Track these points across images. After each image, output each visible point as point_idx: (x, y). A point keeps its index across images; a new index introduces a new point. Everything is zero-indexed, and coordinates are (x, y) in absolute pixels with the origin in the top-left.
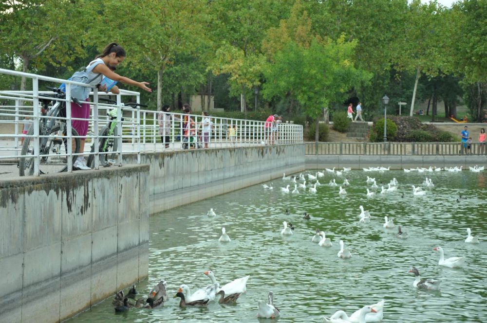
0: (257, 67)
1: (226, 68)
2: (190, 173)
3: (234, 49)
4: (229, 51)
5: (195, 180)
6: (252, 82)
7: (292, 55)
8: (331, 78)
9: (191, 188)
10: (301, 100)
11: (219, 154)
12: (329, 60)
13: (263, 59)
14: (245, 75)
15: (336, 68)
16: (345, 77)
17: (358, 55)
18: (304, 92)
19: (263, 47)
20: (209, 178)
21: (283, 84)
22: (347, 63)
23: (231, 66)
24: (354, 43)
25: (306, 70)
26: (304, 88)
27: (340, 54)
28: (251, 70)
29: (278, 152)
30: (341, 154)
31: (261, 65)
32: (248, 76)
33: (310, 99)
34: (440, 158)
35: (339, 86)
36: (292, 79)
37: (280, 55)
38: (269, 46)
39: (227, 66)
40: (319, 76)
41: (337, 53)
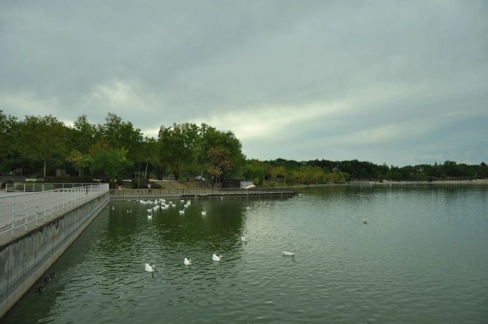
0: (87, 159)
1: (74, 159)
2: (73, 224)
3: (78, 152)
4: (76, 153)
5: (75, 227)
6: (85, 165)
7: (103, 155)
8: (119, 164)
9: (74, 232)
10: (106, 173)
11: (85, 207)
12: (118, 157)
13: (90, 156)
14: (82, 162)
15: (121, 160)
16: (124, 164)
17: (128, 156)
18: (108, 170)
19: (90, 151)
20: (81, 222)
21: (99, 166)
22: (125, 158)
23: (77, 159)
24: (127, 151)
25: (108, 161)
26: (108, 168)
27: (122, 155)
28: (85, 160)
29: (103, 197)
30: (123, 194)
31: (89, 158)
32: (84, 163)
33: (110, 172)
34: (161, 195)
35: (121, 167)
36: (103, 164)
37: (98, 154)
38: (92, 151)
39: (75, 159)
40: (114, 164)
41: (121, 154)
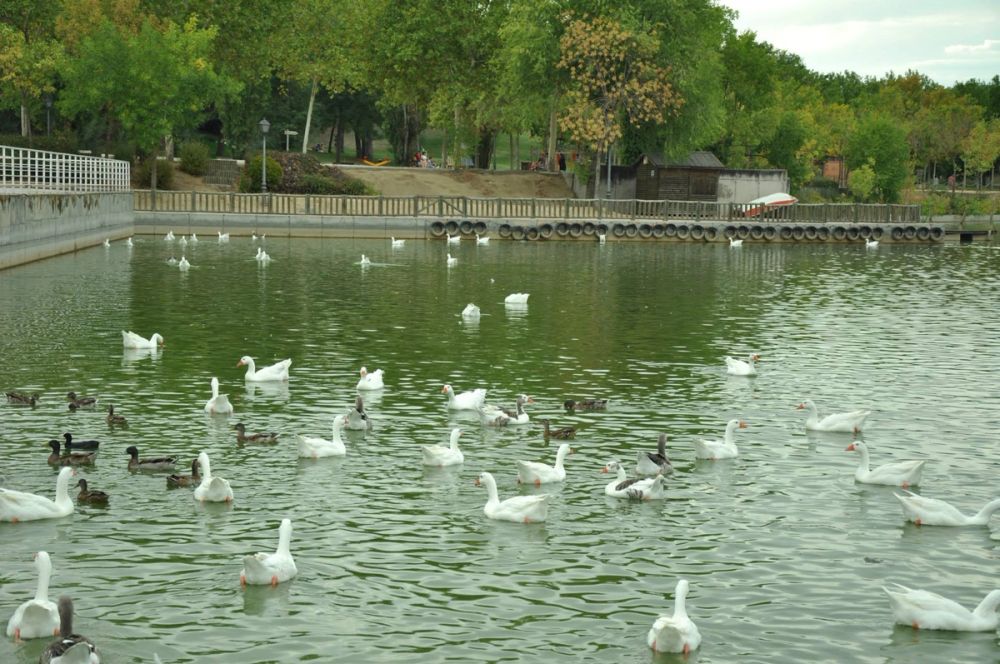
0: (48, 62)
3: (7, 29)
6: (41, 86)
7: (109, 45)
8: (176, 87)
10: (127, 120)
12: (172, 58)
13: (59, 49)
14: (28, 73)
15: (183, 72)
16: (200, 86)
17: (219, 51)
18: (131, 108)
19: (58, 29)
21: (94, 92)
22: (201, 63)
24: (213, 32)
25: (133, 72)
26: (131, 102)
27: (191, 48)
28: (39, 65)
30: (194, 210)
31: (55, 58)
32: (33, 76)
33: (141, 119)
34: (348, 220)
35: (189, 101)
36: (110, 85)
37: (88, 43)
38: (67, 27)
40: (156, 84)
41: (185, 47)
